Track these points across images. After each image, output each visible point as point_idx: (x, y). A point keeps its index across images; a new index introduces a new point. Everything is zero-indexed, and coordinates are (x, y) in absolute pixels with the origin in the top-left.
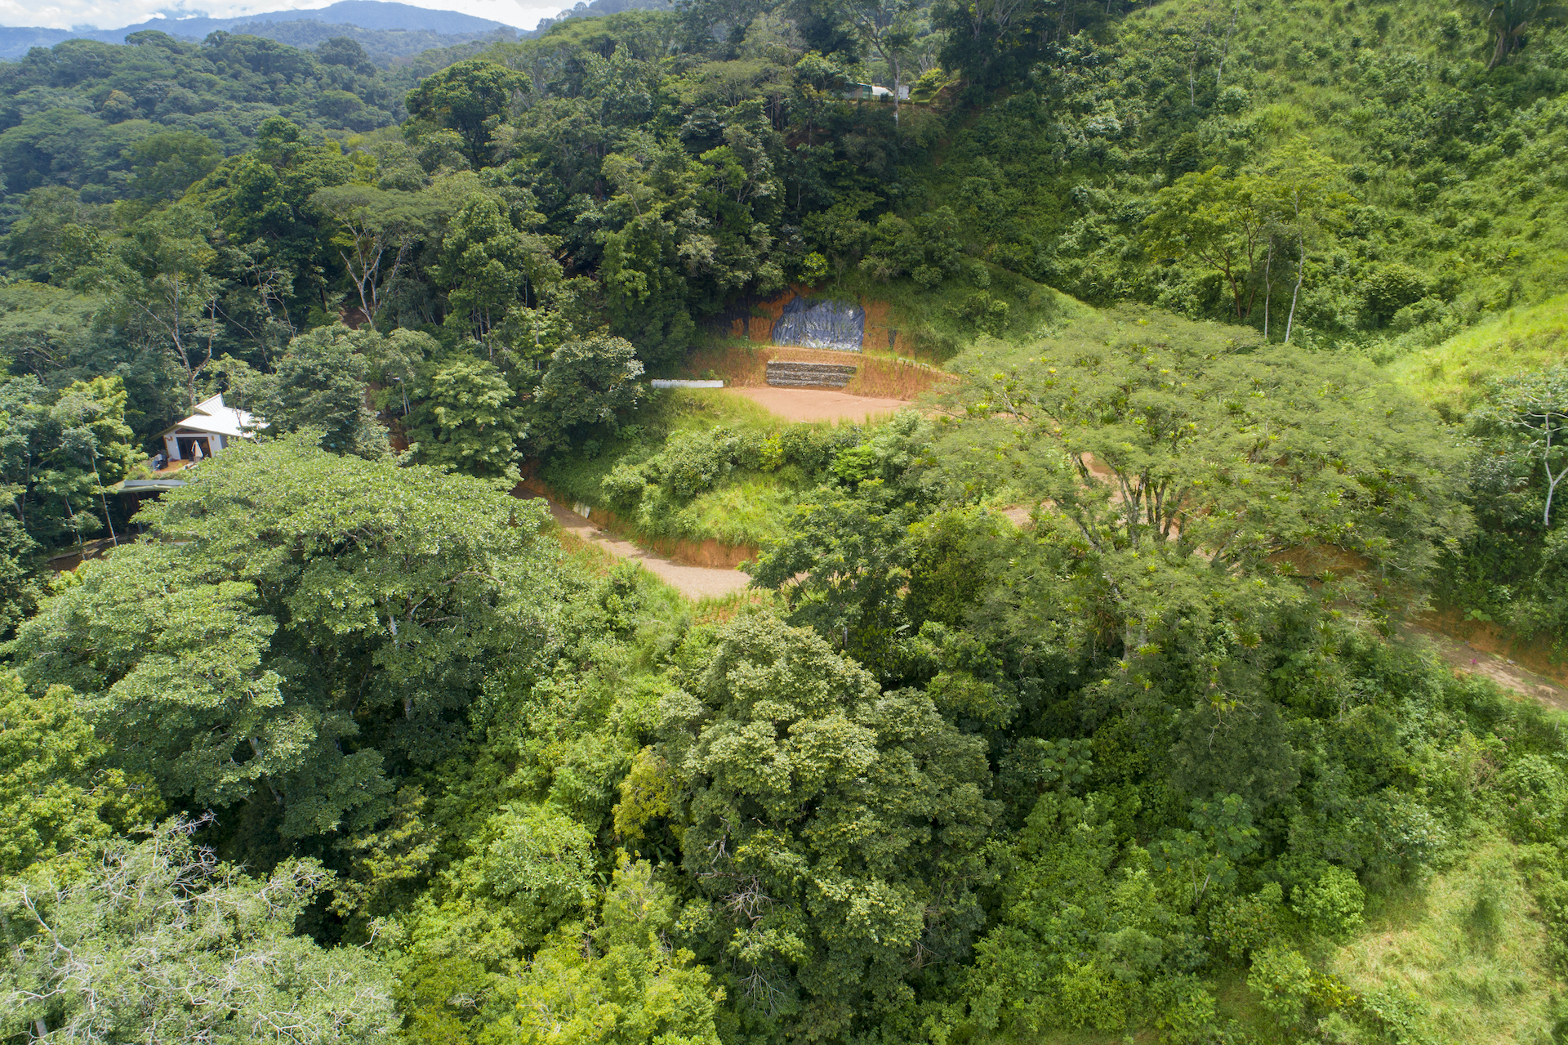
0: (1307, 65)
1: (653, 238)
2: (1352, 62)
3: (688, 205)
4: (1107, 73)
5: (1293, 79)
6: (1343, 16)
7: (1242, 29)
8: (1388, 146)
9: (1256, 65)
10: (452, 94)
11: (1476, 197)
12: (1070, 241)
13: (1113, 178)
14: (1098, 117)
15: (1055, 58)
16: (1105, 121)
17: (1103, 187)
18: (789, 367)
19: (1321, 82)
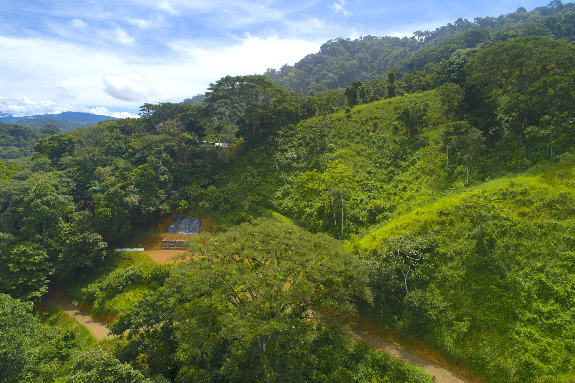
0: (354, 138)
1: (115, 196)
2: (367, 137)
3: (132, 184)
4: (293, 139)
5: (350, 142)
6: (364, 123)
7: (335, 126)
8: (378, 163)
9: (338, 138)
10: (50, 145)
11: (403, 179)
12: (279, 194)
13: (294, 173)
14: (289, 154)
15: (276, 134)
16: (291, 155)
17: (290, 176)
18: (170, 242)
19: (358, 143)
